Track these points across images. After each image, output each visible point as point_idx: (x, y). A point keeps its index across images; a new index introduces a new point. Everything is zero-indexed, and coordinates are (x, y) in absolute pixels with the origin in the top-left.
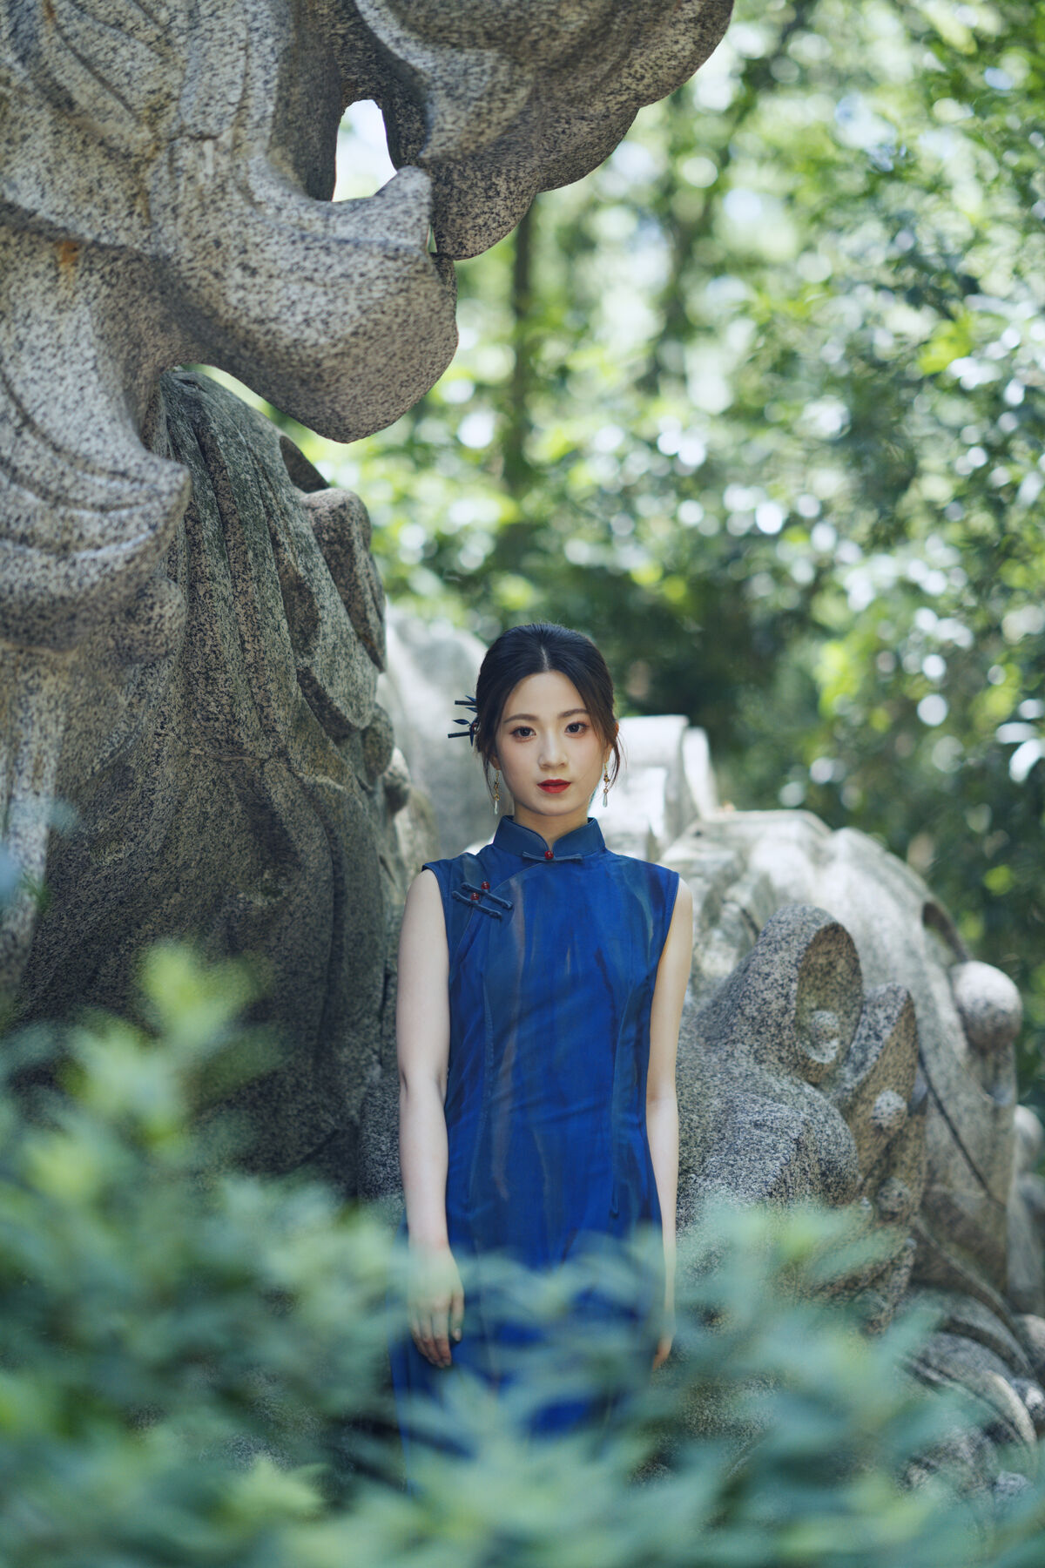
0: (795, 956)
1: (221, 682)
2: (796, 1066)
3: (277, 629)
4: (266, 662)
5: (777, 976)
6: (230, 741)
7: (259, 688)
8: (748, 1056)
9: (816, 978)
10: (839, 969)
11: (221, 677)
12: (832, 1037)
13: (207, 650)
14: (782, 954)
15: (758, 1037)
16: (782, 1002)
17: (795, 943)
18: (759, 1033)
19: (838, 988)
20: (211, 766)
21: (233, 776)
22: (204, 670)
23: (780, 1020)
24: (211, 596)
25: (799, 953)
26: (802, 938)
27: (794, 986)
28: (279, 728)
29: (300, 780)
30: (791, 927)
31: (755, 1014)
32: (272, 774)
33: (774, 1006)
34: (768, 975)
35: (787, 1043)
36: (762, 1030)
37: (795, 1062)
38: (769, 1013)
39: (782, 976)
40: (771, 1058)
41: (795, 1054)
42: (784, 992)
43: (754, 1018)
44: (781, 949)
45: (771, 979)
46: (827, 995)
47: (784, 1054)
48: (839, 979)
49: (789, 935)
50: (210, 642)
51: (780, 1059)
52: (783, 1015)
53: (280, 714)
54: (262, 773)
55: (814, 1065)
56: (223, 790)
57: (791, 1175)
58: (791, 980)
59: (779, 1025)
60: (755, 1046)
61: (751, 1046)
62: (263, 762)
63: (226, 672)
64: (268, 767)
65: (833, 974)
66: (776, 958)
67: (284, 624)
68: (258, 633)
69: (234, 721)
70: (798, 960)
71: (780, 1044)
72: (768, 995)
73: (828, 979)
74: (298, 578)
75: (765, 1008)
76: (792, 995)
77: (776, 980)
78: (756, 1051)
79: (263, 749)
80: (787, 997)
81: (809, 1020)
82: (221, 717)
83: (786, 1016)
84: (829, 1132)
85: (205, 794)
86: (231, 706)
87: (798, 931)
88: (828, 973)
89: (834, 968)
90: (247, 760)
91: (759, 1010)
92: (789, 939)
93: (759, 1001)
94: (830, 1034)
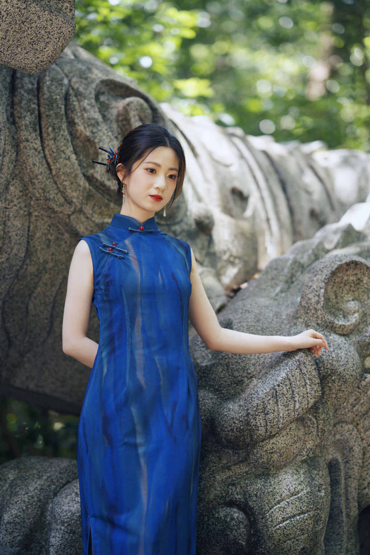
0: (324, 277)
1: (37, 184)
2: (327, 327)
3: (69, 159)
4: (61, 173)
5: (315, 287)
6: (49, 208)
7: (61, 184)
8: (302, 324)
9: (351, 286)
10: (365, 282)
11: (36, 181)
12: (354, 313)
13: (28, 171)
14: (318, 276)
15: (307, 315)
16: (317, 298)
17: (326, 271)
18: (307, 313)
19: (366, 290)
20: (46, 219)
21: (59, 222)
22: (29, 180)
23: (316, 306)
24: (26, 148)
25: (326, 275)
26: (330, 268)
27: (323, 291)
28: (74, 200)
29: (94, 222)
30: (325, 264)
31: (305, 305)
32: (76, 220)
33: (313, 301)
34: (311, 287)
35: (320, 317)
36: (308, 312)
37: (326, 325)
38: (311, 304)
39: (317, 287)
40: (313, 324)
41: (325, 322)
42: (318, 294)
43: (305, 307)
44: (318, 274)
45: (312, 288)
46: (359, 294)
47: (319, 322)
48: (366, 286)
49: (323, 268)
50: (28, 168)
51: (318, 324)
52: (317, 304)
53: (74, 195)
54: (70, 220)
55: (337, 326)
56: (55, 229)
57: (293, 376)
58: (321, 288)
59: (315, 309)
60: (306, 319)
61: (304, 319)
62: (69, 216)
63: (38, 179)
64: (72, 217)
65: (362, 284)
66: (315, 279)
67: (73, 157)
68: (55, 161)
69: (47, 199)
70: (325, 279)
71: (317, 317)
72: (310, 296)
73: (358, 286)
74: (87, 137)
75: (309, 302)
76: (321, 295)
77: (314, 289)
78: (306, 321)
79: (67, 210)
80: (319, 296)
81: (345, 306)
82: (42, 198)
83: (319, 305)
84: (334, 356)
85: (46, 231)
86: (44, 193)
87: (328, 266)
88: (359, 284)
89: (362, 281)
90: (61, 215)
91: (307, 303)
92: (323, 270)
93: (307, 299)
94: (353, 311)
